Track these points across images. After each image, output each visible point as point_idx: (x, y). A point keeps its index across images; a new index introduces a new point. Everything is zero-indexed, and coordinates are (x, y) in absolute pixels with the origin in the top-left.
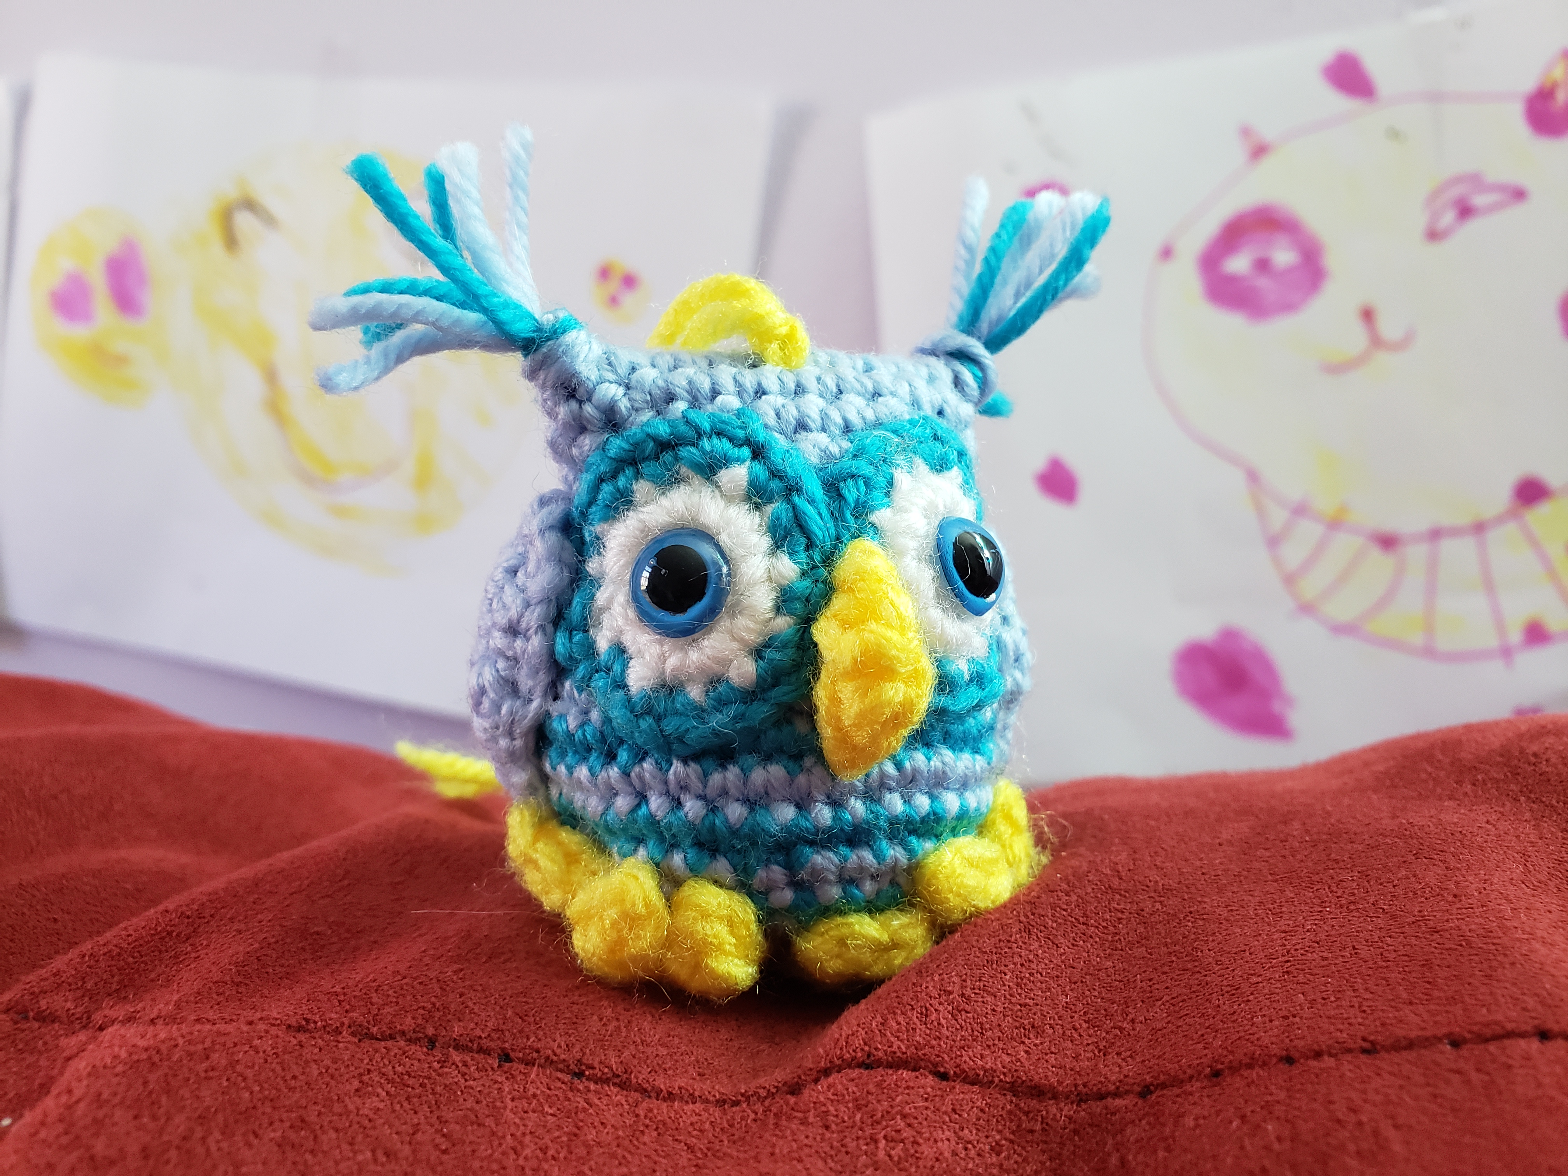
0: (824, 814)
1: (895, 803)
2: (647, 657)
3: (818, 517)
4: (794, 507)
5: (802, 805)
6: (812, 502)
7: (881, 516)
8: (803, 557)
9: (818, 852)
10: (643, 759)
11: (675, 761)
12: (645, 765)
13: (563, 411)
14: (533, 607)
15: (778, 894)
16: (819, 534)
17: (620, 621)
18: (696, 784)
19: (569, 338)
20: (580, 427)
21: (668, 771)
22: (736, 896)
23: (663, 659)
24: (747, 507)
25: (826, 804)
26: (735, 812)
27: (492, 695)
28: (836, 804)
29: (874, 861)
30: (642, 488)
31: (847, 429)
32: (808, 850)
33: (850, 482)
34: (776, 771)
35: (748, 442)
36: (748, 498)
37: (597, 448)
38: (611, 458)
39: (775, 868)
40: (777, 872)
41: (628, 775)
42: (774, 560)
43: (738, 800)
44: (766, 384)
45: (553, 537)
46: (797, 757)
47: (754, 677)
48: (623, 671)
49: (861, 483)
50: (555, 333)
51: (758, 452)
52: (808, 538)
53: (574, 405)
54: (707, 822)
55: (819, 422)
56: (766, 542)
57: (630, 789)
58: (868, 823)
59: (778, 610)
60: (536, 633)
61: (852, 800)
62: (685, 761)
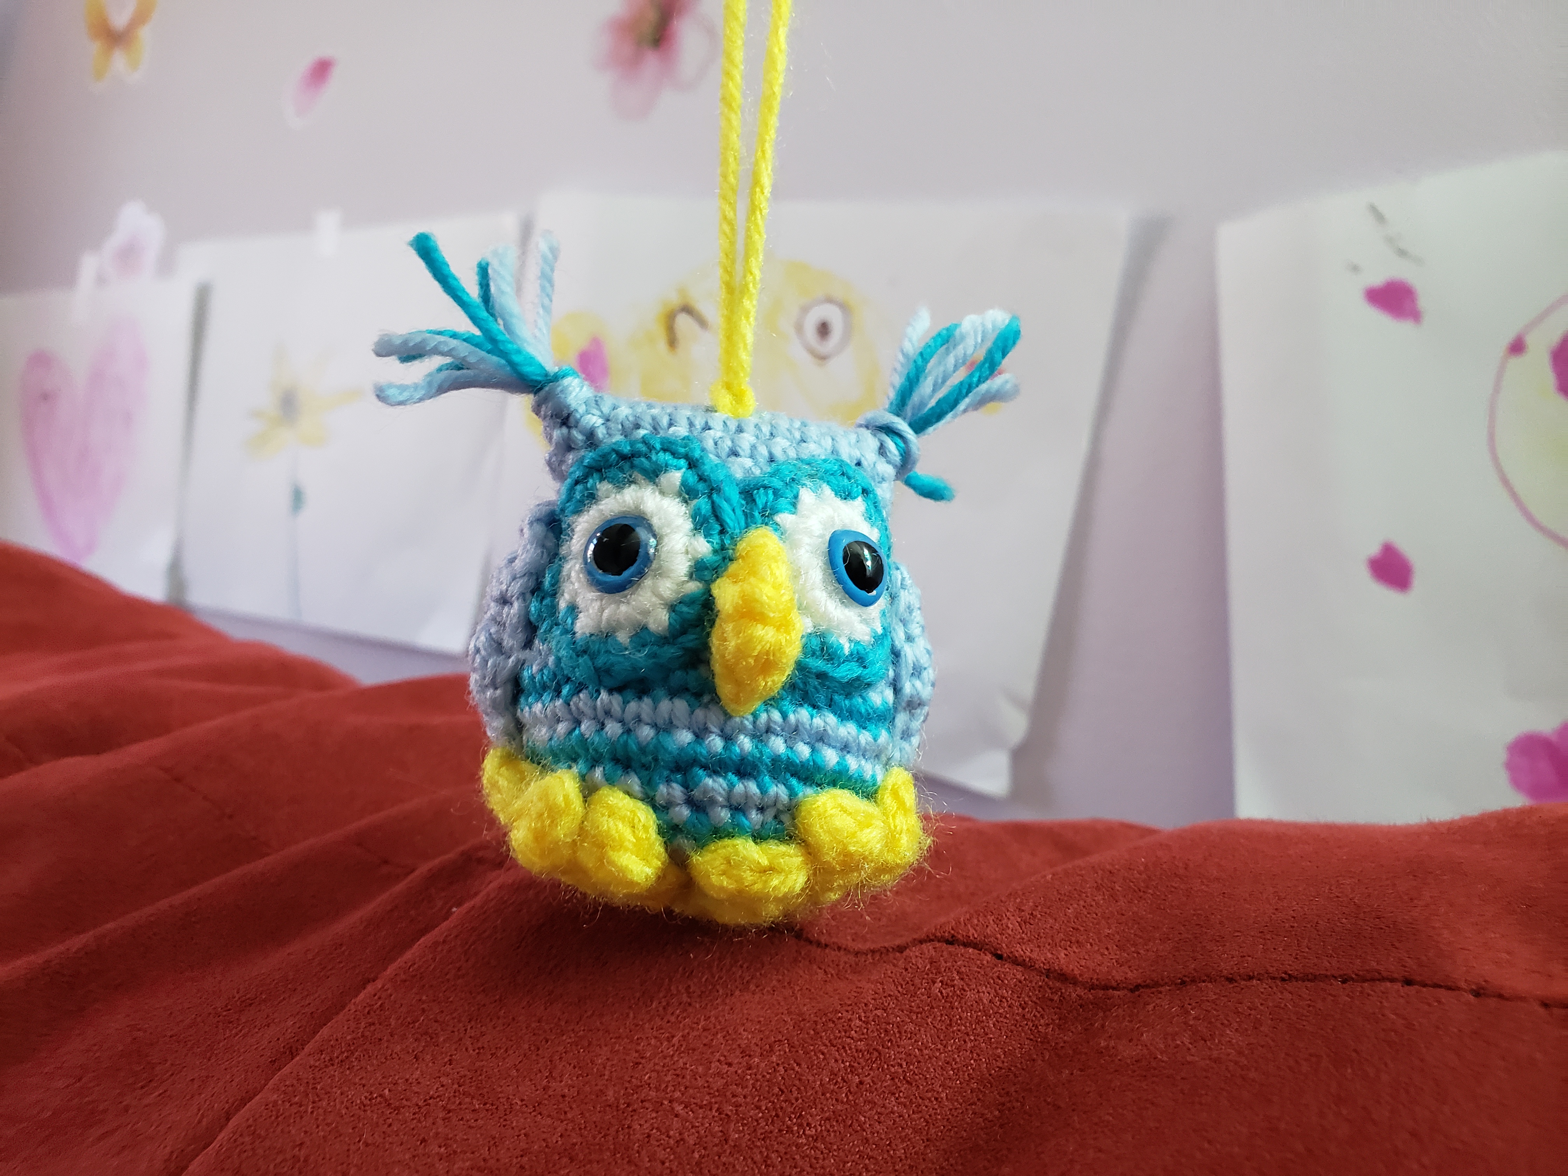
0: (716, 743)
1: (778, 745)
2: (591, 611)
3: (732, 513)
4: (713, 503)
5: (700, 734)
6: (727, 500)
7: (784, 518)
8: (716, 539)
9: (710, 776)
10: (580, 691)
11: (602, 691)
12: (581, 695)
13: (557, 434)
14: (517, 580)
15: (677, 809)
16: (731, 523)
17: (577, 585)
18: (616, 707)
19: (566, 381)
20: (568, 446)
21: (597, 698)
22: (640, 804)
23: (602, 610)
24: (678, 500)
25: (719, 736)
26: (646, 732)
27: (483, 652)
28: (728, 739)
29: (758, 791)
30: (604, 487)
31: (772, 460)
32: (701, 772)
33: (762, 490)
34: (680, 705)
35: (686, 457)
36: (680, 495)
37: (577, 461)
38: (585, 466)
39: (675, 785)
40: (677, 791)
41: (569, 705)
42: (692, 540)
43: (648, 724)
44: (711, 424)
45: (540, 528)
46: (698, 695)
47: (667, 623)
48: (572, 623)
49: (770, 492)
50: (556, 378)
51: (693, 464)
52: (721, 525)
53: (565, 430)
54: (621, 741)
55: (748, 452)
56: (689, 525)
57: (569, 717)
58: (753, 756)
59: (691, 576)
60: (518, 599)
61: (742, 737)
62: (611, 691)
